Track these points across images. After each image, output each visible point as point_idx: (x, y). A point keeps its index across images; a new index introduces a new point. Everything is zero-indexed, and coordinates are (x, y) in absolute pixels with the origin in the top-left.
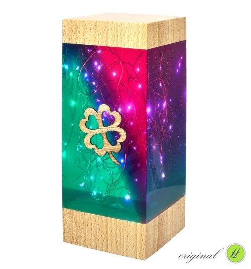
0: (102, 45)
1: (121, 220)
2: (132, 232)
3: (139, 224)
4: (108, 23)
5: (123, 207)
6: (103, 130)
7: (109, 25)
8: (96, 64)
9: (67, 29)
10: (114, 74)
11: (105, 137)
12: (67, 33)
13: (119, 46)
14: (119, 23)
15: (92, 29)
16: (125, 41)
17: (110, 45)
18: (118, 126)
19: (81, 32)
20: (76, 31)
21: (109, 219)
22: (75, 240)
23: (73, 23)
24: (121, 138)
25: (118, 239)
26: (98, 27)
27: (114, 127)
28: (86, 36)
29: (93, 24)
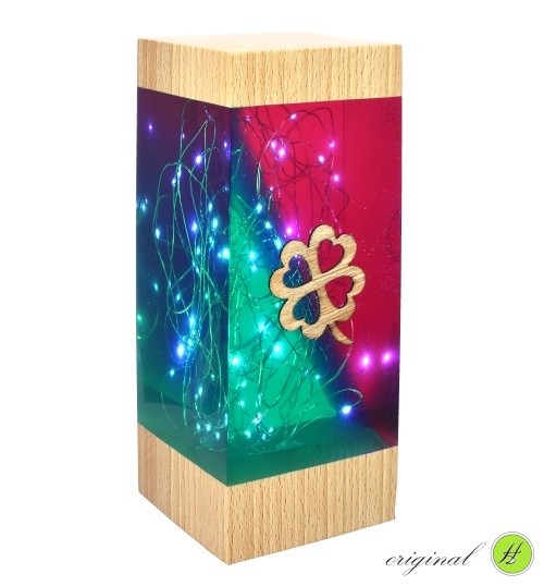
1: (354, 459)
4: (330, 50)
7: (333, 56)
9: (243, 74)
12: (243, 83)
13: (353, 97)
14: (354, 48)
15: (298, 69)
16: (365, 85)
17: (334, 98)
19: (276, 78)
20: (264, 76)
22: (257, 548)
23: (258, 59)
24: (356, 286)
26: (310, 63)
27: (343, 269)
29: (300, 56)
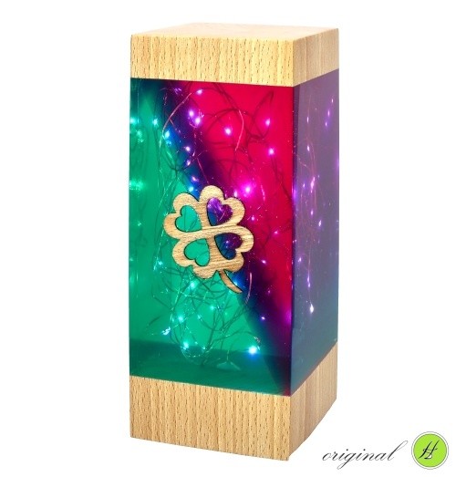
0: (207, 80)
1: (244, 392)
2: (263, 412)
3: (277, 397)
4: (218, 41)
5: (238, 368)
6: (210, 231)
7: (222, 45)
8: (191, 114)
9: (139, 52)
10: (228, 131)
11: (213, 244)
12: (139, 59)
13: (241, 80)
14: (241, 40)
15: (189, 52)
16: (252, 72)
17: (222, 80)
18: (238, 224)
19: (168, 55)
20: (157, 56)
21: (220, 390)
22: (154, 434)
23: (152, 42)
24: (244, 244)
25: (238, 426)
26: (199, 49)
27: (231, 226)
28: (177, 66)
29: (189, 42)
